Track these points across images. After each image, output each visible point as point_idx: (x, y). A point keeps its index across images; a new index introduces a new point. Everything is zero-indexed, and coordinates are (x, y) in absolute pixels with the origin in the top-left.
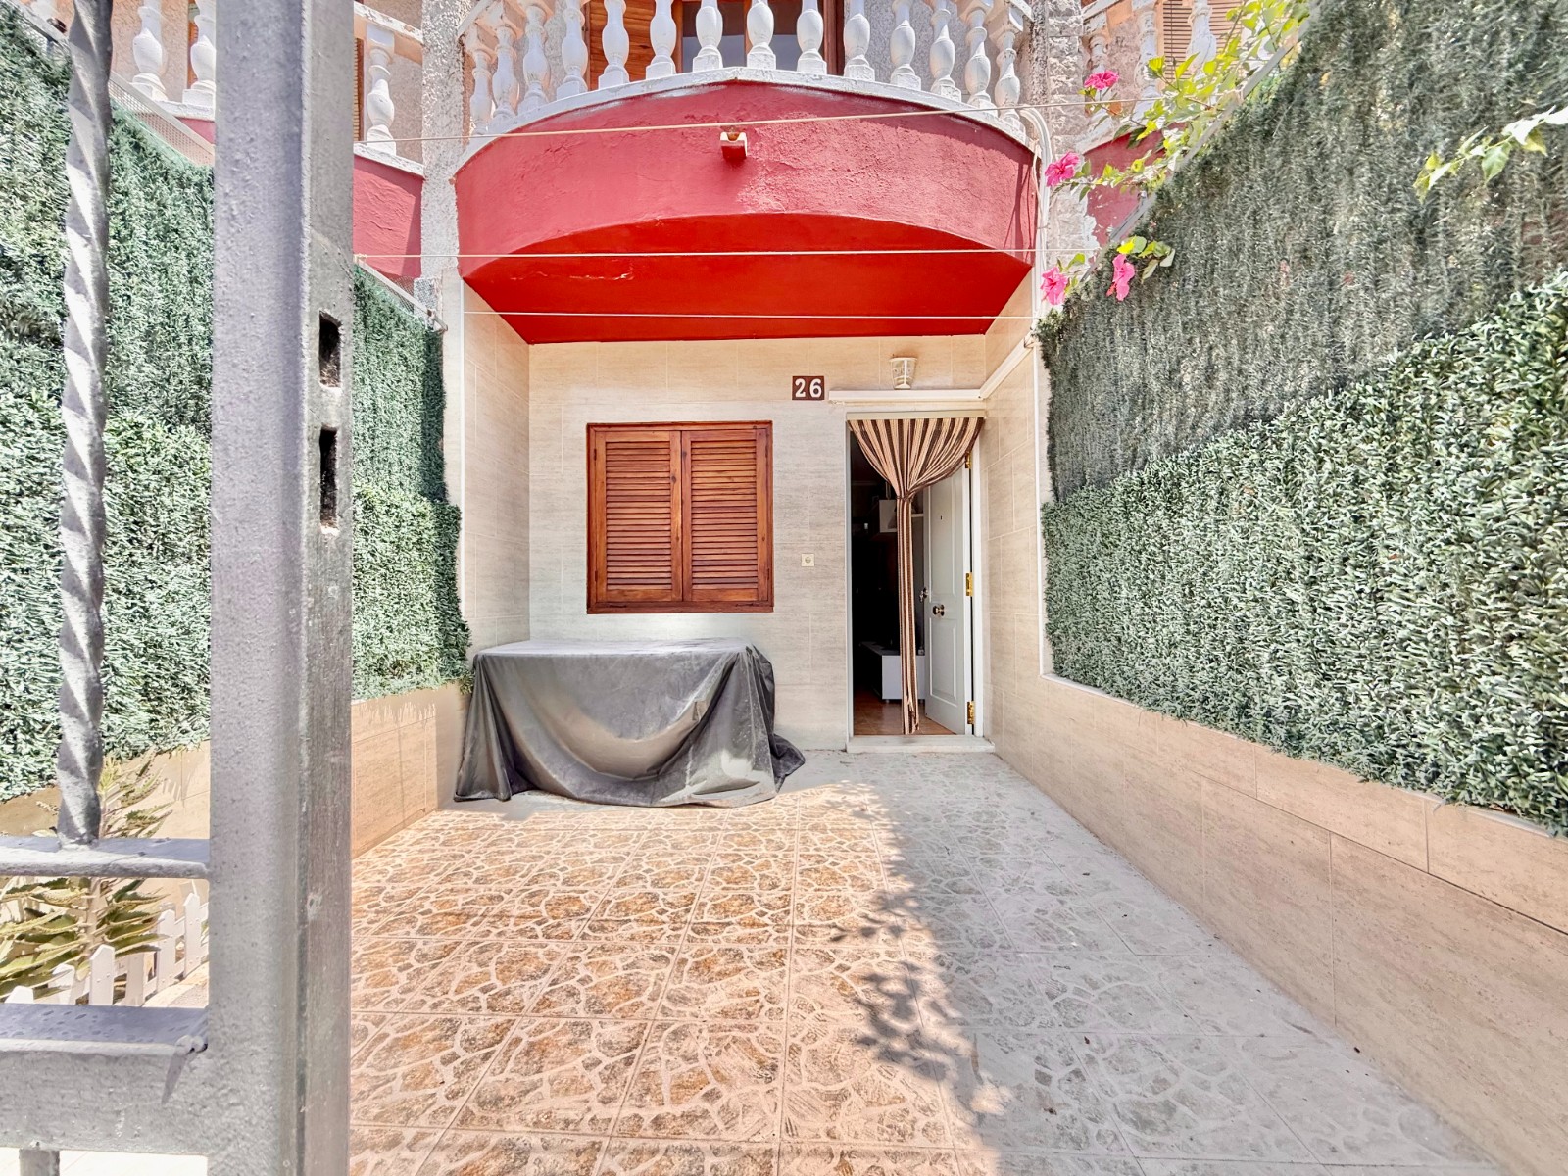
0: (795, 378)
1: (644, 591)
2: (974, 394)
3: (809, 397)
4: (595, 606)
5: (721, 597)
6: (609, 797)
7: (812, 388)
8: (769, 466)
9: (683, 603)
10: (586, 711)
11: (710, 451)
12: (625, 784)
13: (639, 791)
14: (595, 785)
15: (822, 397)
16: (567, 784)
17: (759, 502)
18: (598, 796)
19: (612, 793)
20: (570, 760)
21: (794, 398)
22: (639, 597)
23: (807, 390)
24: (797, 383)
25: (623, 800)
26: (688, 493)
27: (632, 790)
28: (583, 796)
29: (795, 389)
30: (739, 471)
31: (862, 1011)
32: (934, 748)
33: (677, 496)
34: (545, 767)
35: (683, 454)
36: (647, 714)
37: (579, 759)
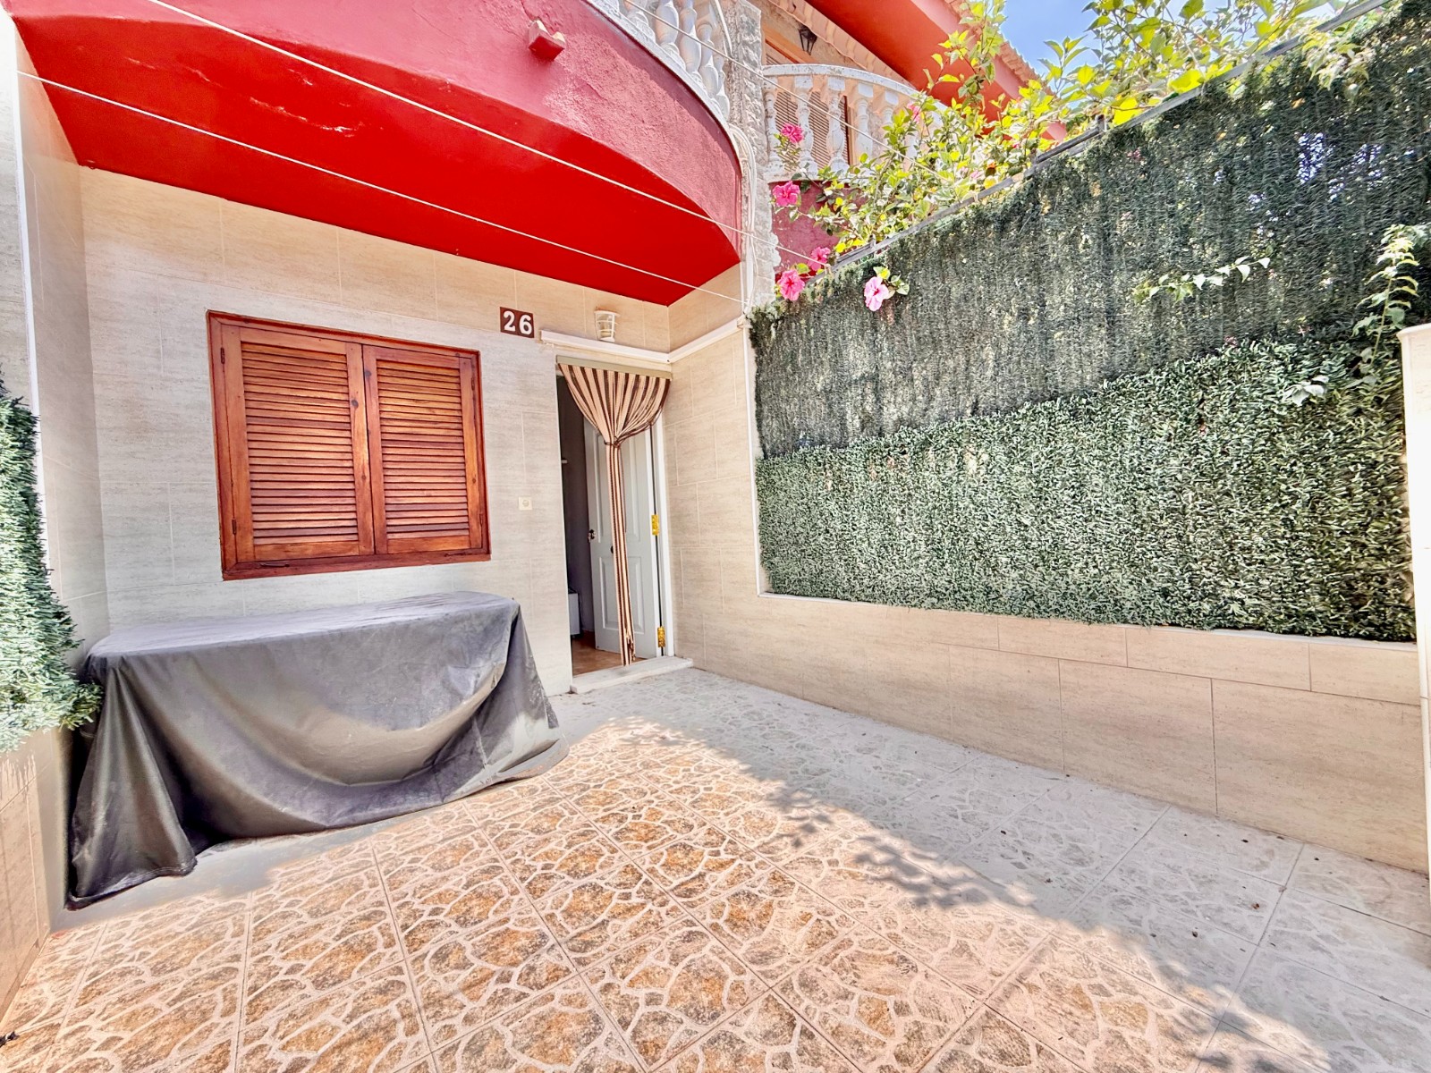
0: (503, 310)
1: (317, 546)
2: (664, 358)
3: (518, 333)
4: (235, 568)
5: (425, 547)
6: (378, 811)
7: (522, 324)
8: (478, 400)
9: (379, 554)
10: (335, 707)
11: (402, 374)
12: (392, 788)
13: (417, 791)
14: (348, 804)
15: (532, 336)
16: (308, 815)
17: (467, 439)
18: (360, 815)
19: (381, 805)
20: (303, 780)
21: (503, 330)
22: (310, 552)
23: (516, 323)
24: (506, 314)
25: (402, 808)
26: (375, 423)
27: (406, 792)
28: (338, 822)
29: (504, 321)
30: (439, 402)
31: (888, 885)
32: (650, 673)
33: (360, 424)
34: (266, 801)
35: (366, 374)
36: (426, 693)
37: (316, 775)
